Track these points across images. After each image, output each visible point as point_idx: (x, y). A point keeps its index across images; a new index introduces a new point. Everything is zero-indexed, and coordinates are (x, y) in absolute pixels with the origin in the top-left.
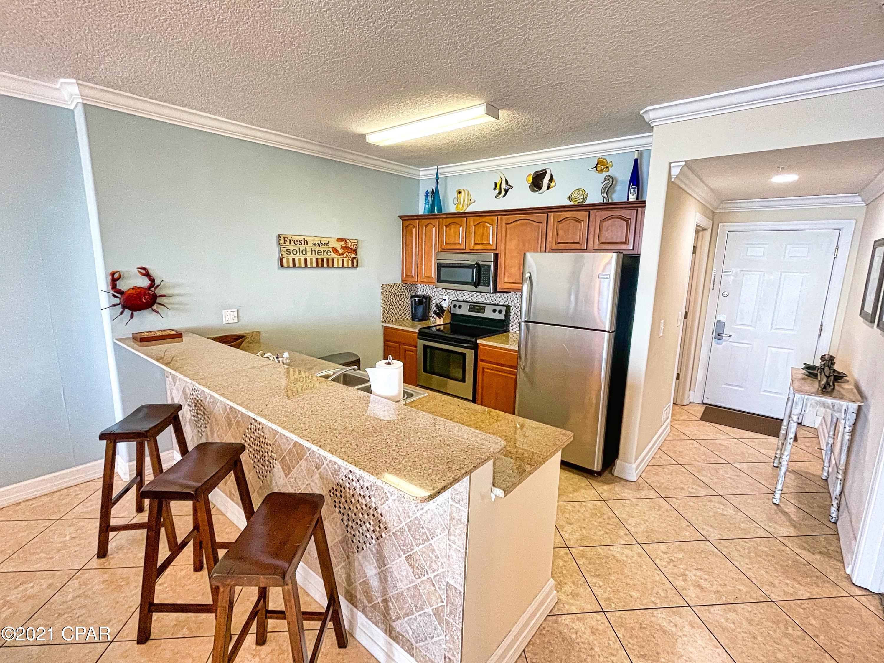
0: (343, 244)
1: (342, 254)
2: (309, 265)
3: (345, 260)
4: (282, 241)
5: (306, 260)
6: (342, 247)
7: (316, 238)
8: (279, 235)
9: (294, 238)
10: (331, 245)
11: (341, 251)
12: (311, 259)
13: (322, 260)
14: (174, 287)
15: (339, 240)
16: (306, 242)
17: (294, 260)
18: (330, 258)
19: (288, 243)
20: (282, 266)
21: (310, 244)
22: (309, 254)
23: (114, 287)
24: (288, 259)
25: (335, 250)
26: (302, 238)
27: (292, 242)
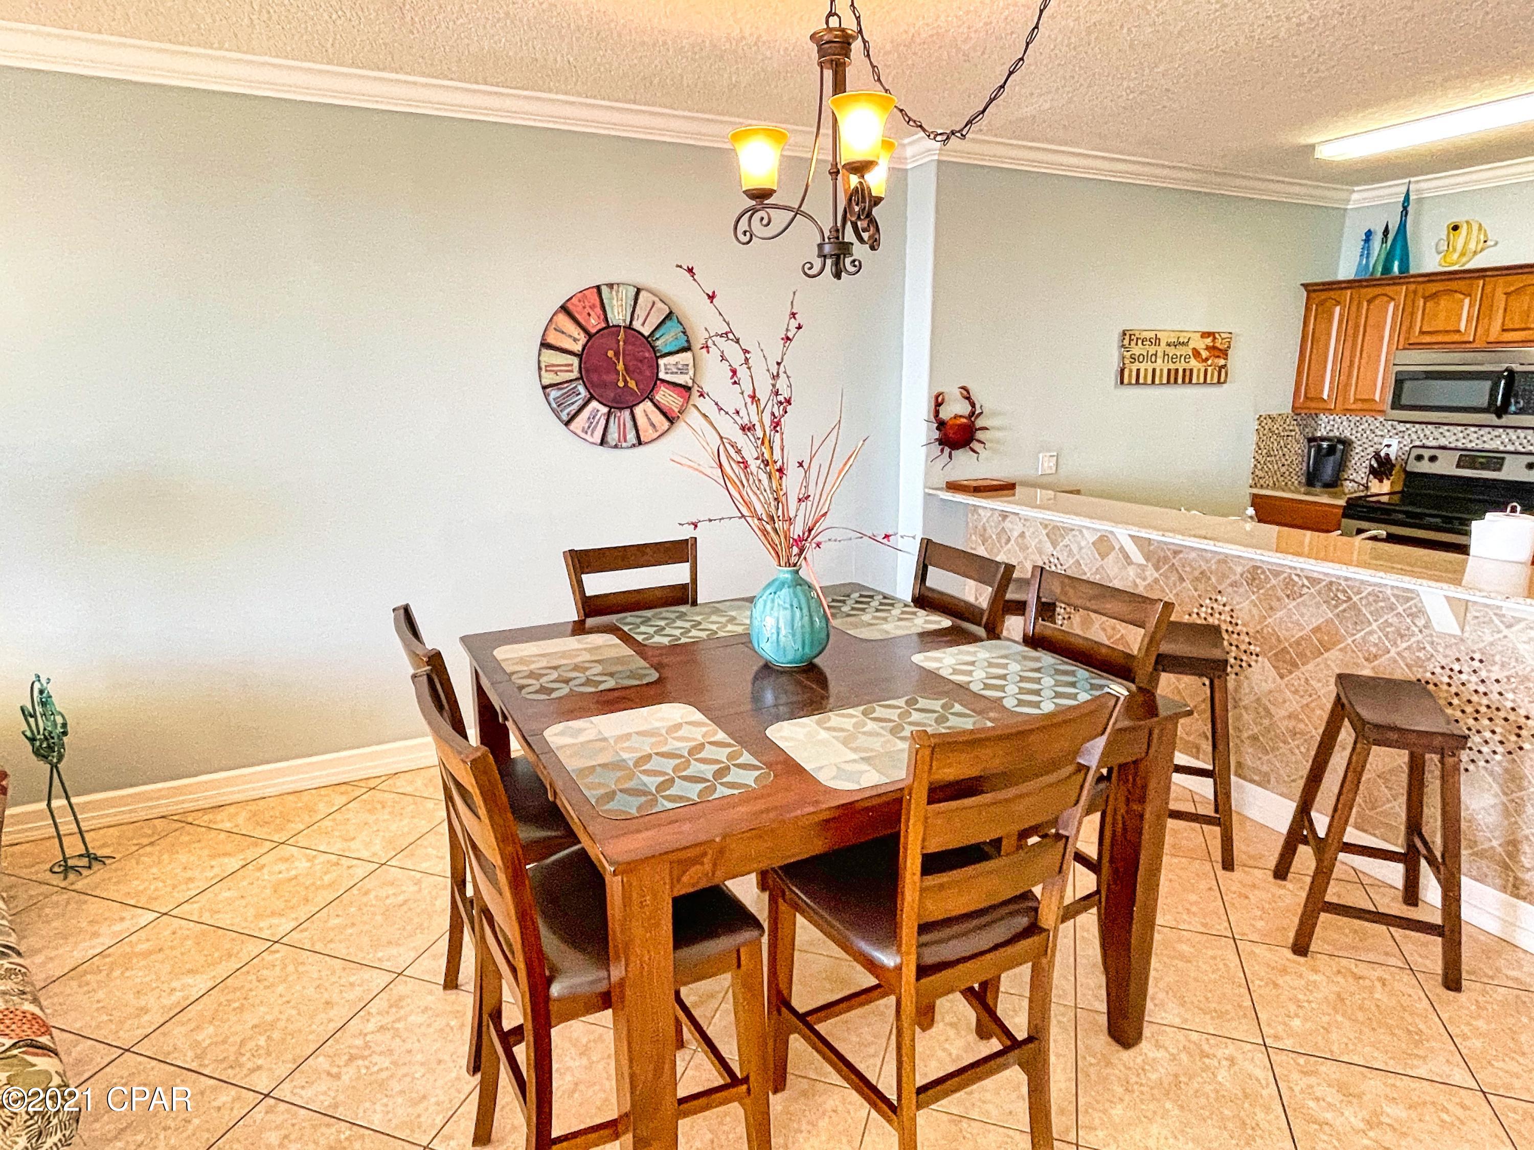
0: (1209, 341)
1: (1207, 359)
2: (1157, 380)
3: (1210, 369)
4: (1126, 342)
5: (1154, 370)
6: (1208, 348)
7: (1172, 334)
8: (1124, 331)
9: (1143, 335)
10: (1192, 345)
11: (1204, 354)
12: (1161, 370)
13: (1177, 370)
14: (994, 414)
15: (1205, 335)
16: (1157, 341)
17: (1138, 370)
18: (1188, 366)
19: (1133, 343)
20: (1122, 382)
21: (1163, 344)
22: (1159, 361)
23: (937, 413)
24: (1131, 371)
25: (1196, 353)
26: (1152, 335)
27: (1140, 342)
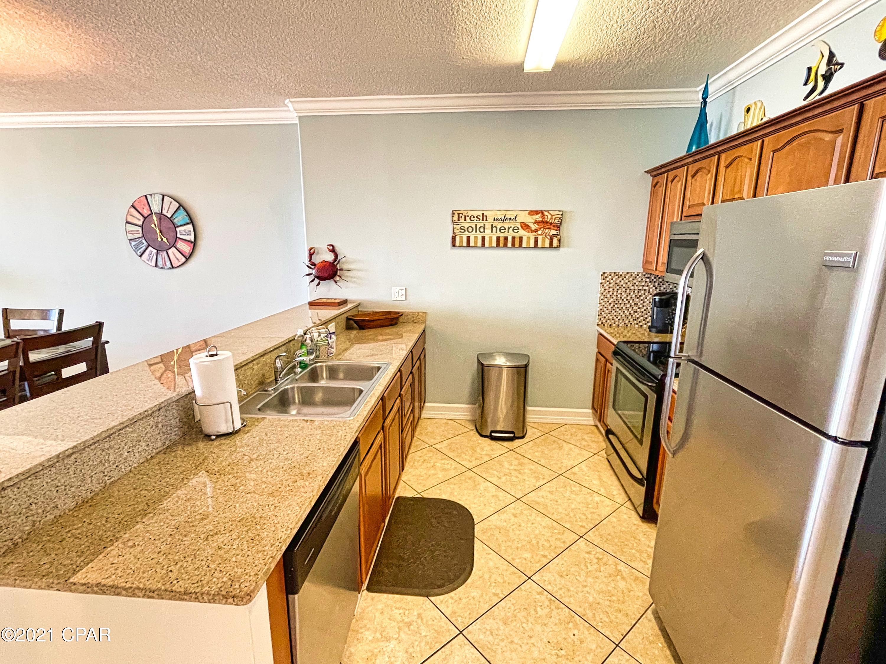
0: (538, 217)
1: (536, 231)
2: (487, 244)
3: (540, 238)
4: (456, 218)
5: (483, 238)
7: (499, 213)
8: (453, 211)
9: (470, 213)
10: (519, 220)
12: (491, 238)
13: (506, 239)
15: (532, 213)
16: (484, 217)
17: (468, 238)
18: (517, 235)
19: (462, 220)
20: (454, 245)
21: (490, 220)
22: (488, 231)
23: (310, 259)
24: (461, 238)
25: (525, 226)
26: (480, 213)
27: (468, 218)
